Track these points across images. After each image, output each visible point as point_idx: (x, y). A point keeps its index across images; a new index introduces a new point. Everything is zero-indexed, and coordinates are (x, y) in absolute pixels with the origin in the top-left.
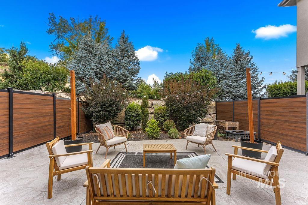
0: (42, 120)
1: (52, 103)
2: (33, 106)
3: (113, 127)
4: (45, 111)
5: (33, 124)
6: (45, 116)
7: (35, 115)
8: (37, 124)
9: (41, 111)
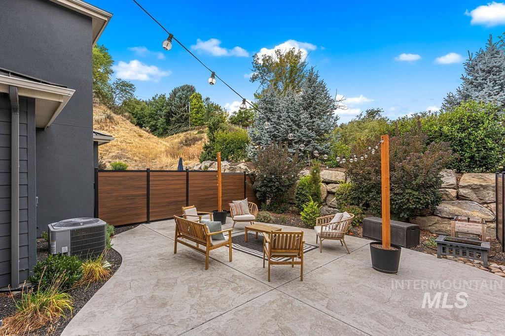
0: (209, 193)
2: (201, 181)
3: (249, 204)
4: (210, 185)
5: (202, 196)
6: (211, 190)
7: (203, 188)
8: (204, 196)
9: (207, 185)
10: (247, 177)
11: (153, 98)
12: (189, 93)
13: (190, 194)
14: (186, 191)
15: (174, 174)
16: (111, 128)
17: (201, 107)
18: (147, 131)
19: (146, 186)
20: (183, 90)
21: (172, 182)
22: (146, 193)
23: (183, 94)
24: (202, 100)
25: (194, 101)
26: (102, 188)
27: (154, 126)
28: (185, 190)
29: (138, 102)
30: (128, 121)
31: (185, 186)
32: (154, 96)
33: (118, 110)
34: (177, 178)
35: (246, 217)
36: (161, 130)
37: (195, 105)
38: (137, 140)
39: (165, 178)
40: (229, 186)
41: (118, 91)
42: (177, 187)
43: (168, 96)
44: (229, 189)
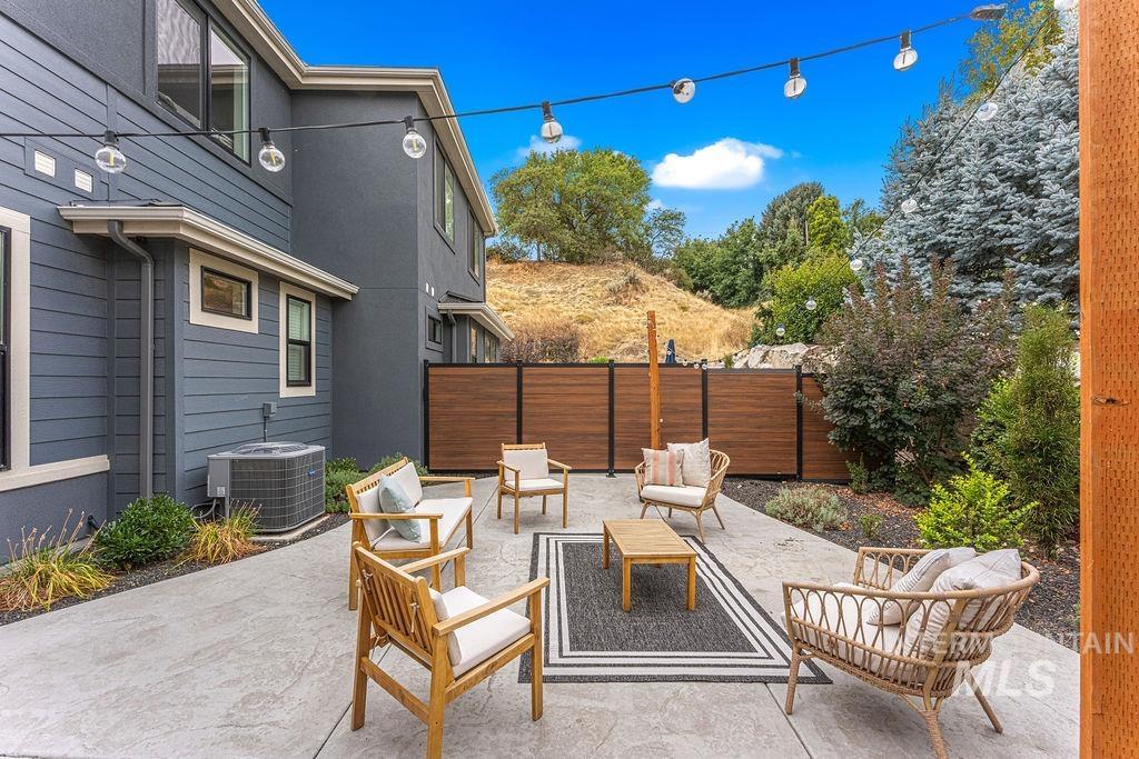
1: (700, 382)
3: (712, 456)
10: (805, 381)
11: (729, 231)
12: (806, 202)
13: (617, 420)
14: (607, 412)
15: (580, 373)
16: (633, 300)
17: (837, 226)
18: (705, 299)
19: (515, 395)
20: (792, 199)
21: (574, 390)
22: (515, 409)
23: (791, 207)
24: (840, 210)
25: (819, 216)
26: (437, 396)
27: (729, 287)
28: (605, 410)
29: (700, 247)
30: (671, 284)
31: (606, 399)
32: (730, 227)
33: (655, 267)
34: (584, 381)
35: (681, 496)
36: (743, 293)
37: (820, 224)
38: (673, 317)
39: (556, 380)
40: (739, 405)
41: (656, 232)
42: (586, 400)
43: (758, 221)
44: (740, 414)
